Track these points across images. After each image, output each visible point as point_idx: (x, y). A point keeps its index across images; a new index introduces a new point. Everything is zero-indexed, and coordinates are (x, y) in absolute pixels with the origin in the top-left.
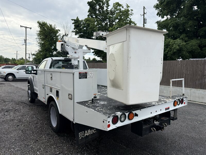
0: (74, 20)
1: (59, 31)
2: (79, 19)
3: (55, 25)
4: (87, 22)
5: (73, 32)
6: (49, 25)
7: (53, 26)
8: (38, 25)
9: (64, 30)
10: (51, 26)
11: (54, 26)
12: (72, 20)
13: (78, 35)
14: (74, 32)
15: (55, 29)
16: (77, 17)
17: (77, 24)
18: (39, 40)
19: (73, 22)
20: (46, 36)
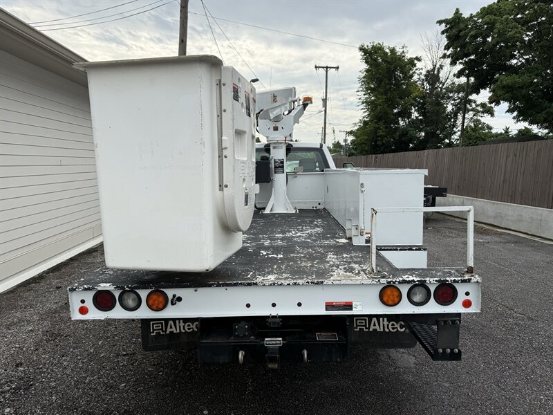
0: (446, 22)
1: (419, 59)
2: (461, 14)
3: (403, 47)
4: (486, 19)
5: (444, 56)
6: (387, 51)
7: (399, 51)
8: (360, 54)
9: (429, 55)
10: (393, 51)
11: (401, 51)
12: (440, 22)
13: (460, 63)
14: (449, 57)
15: (404, 56)
16: (457, 9)
17: (454, 31)
18: (364, 95)
19: (443, 27)
20: (379, 82)
